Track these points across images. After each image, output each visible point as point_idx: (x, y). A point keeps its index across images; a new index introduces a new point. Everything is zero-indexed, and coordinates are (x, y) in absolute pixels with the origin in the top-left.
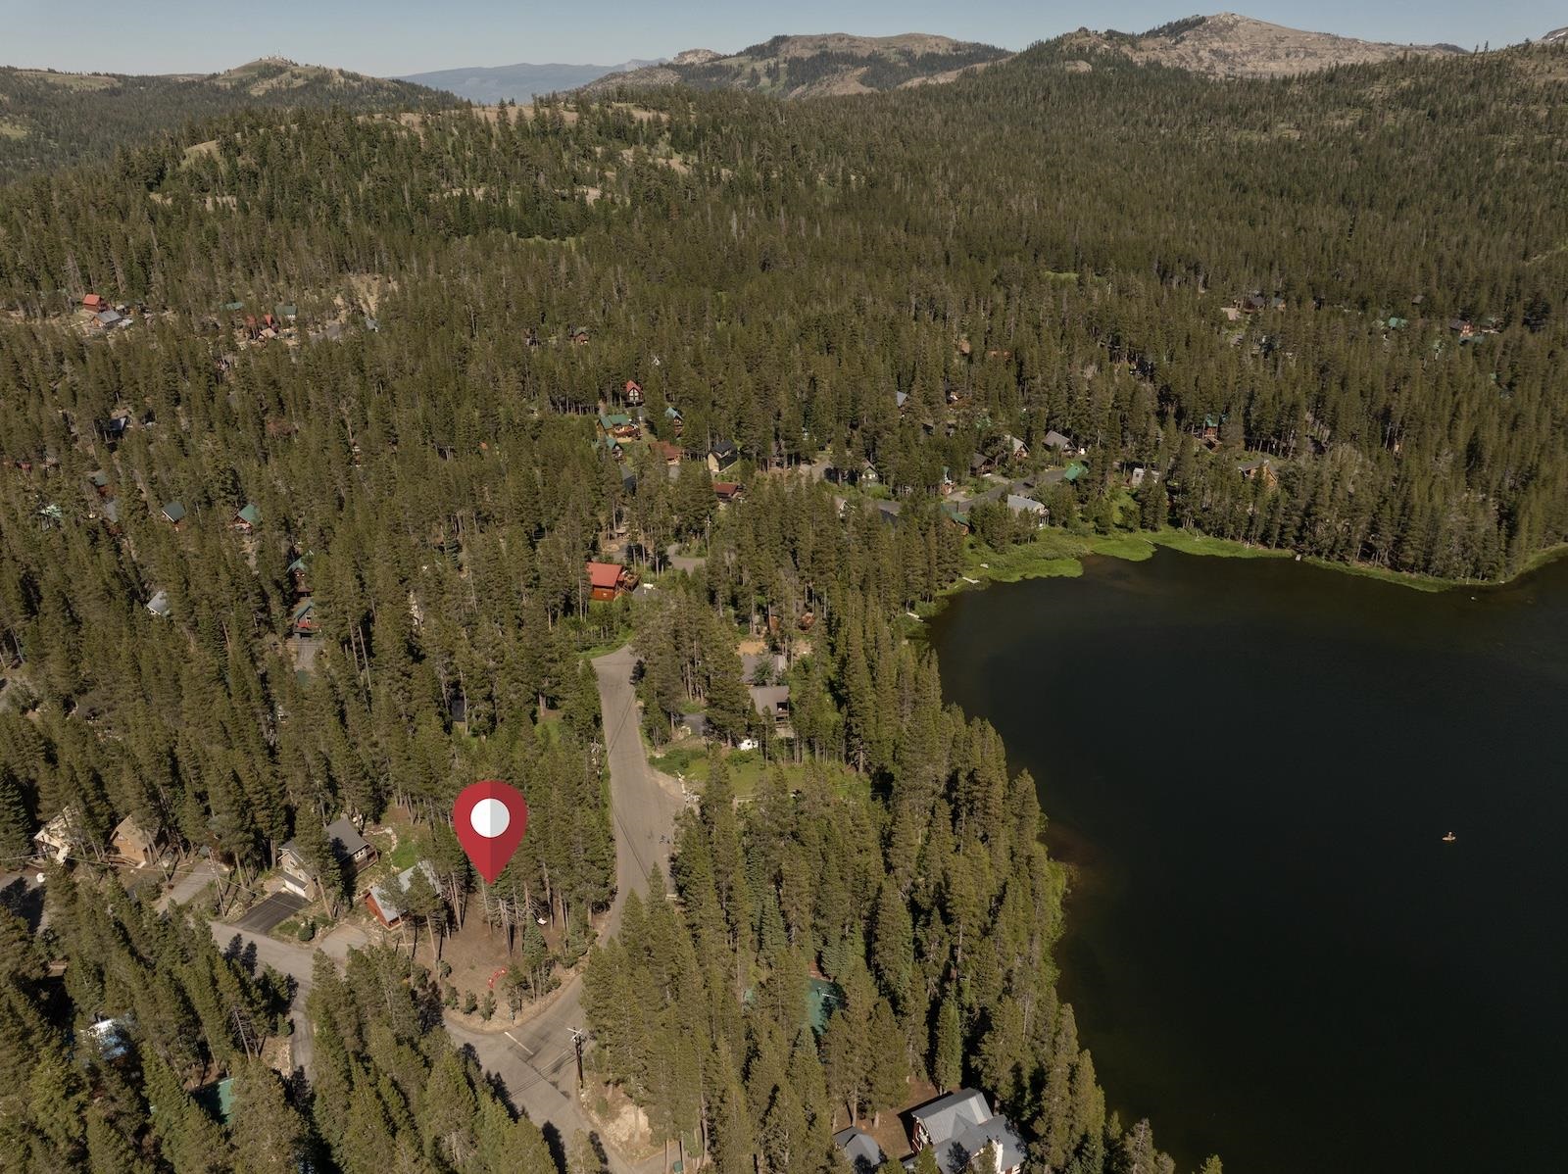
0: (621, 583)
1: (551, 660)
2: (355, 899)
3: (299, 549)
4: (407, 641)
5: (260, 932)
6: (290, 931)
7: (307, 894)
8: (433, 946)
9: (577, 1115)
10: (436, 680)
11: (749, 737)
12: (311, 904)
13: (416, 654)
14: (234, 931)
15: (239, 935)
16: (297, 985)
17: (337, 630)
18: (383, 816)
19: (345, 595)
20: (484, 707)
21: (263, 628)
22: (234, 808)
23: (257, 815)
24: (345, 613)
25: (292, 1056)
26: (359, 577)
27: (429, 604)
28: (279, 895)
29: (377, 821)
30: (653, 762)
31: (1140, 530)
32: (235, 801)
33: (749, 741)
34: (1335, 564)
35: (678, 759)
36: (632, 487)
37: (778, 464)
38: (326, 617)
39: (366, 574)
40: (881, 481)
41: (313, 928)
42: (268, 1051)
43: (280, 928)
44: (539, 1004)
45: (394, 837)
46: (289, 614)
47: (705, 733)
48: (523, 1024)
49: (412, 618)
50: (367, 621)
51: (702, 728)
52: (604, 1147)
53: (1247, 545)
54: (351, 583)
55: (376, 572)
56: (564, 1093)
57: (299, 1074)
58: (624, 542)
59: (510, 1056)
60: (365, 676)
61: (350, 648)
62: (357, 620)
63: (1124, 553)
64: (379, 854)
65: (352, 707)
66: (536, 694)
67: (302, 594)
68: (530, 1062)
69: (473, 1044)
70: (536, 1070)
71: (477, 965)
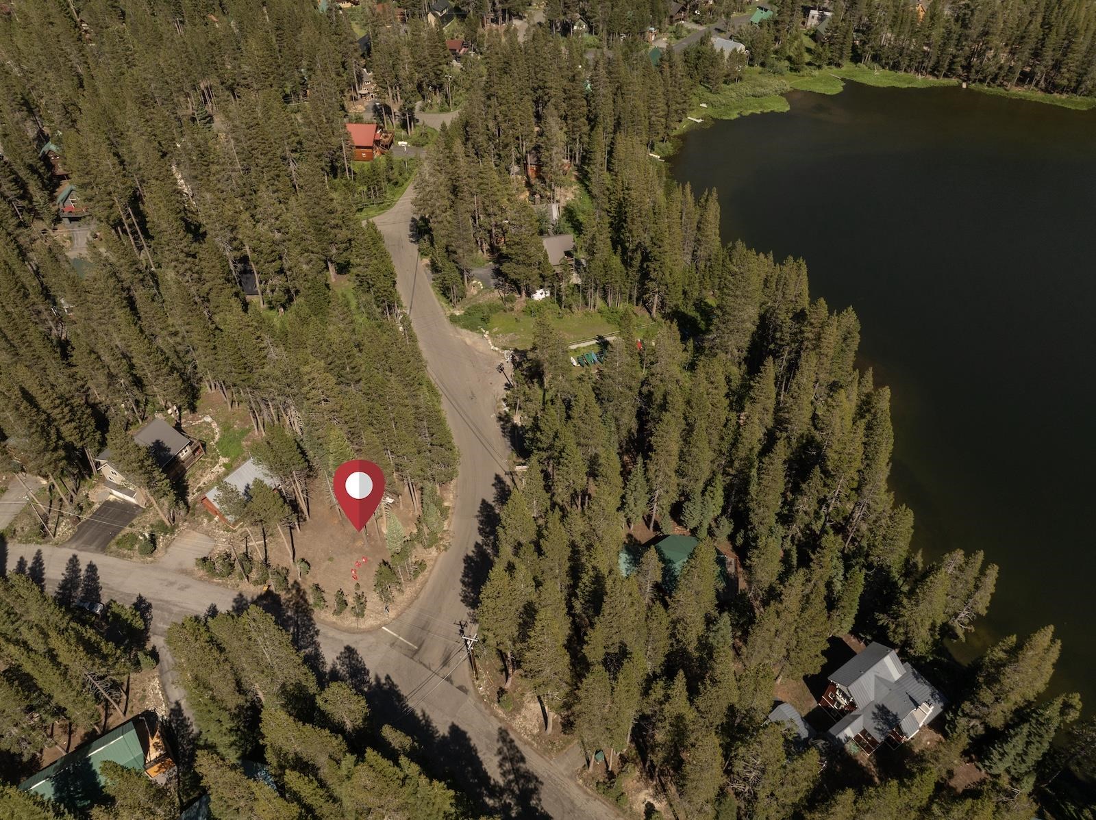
0: (377, 142)
1: (336, 226)
2: (190, 498)
3: (47, 131)
4: (183, 219)
5: (96, 551)
6: (128, 545)
7: (137, 500)
8: (284, 539)
9: (480, 711)
10: (222, 258)
11: (541, 287)
12: (144, 511)
13: (196, 232)
14: (67, 553)
15: (75, 556)
16: (150, 606)
17: (106, 213)
18: (198, 403)
19: (106, 175)
20: (277, 281)
21: (26, 217)
22: (33, 430)
23: (63, 429)
24: (110, 194)
25: (164, 690)
26: (116, 154)
27: (196, 177)
28: (107, 504)
29: (193, 409)
30: (453, 319)
31: (826, 67)
32: (33, 422)
33: (541, 291)
34: (995, 90)
35: (479, 315)
36: (367, 49)
37: (493, 21)
38: (91, 200)
39: (123, 151)
40: (591, 32)
41: (153, 540)
42: (136, 689)
43: (118, 543)
44: (409, 591)
45: (214, 425)
46: (52, 199)
47: (497, 286)
48: (399, 615)
49: (180, 193)
50: (135, 200)
51: (493, 281)
52: (517, 743)
53: (920, 77)
54: (109, 162)
55: (133, 147)
56: (461, 688)
57: (176, 711)
58: (369, 102)
59: (395, 654)
60: (144, 256)
61: (124, 231)
62: (125, 201)
63: (819, 88)
64: (204, 446)
65: (139, 294)
66: (326, 262)
67: (62, 177)
68: (416, 658)
69: (353, 646)
70: (424, 665)
71: (334, 556)
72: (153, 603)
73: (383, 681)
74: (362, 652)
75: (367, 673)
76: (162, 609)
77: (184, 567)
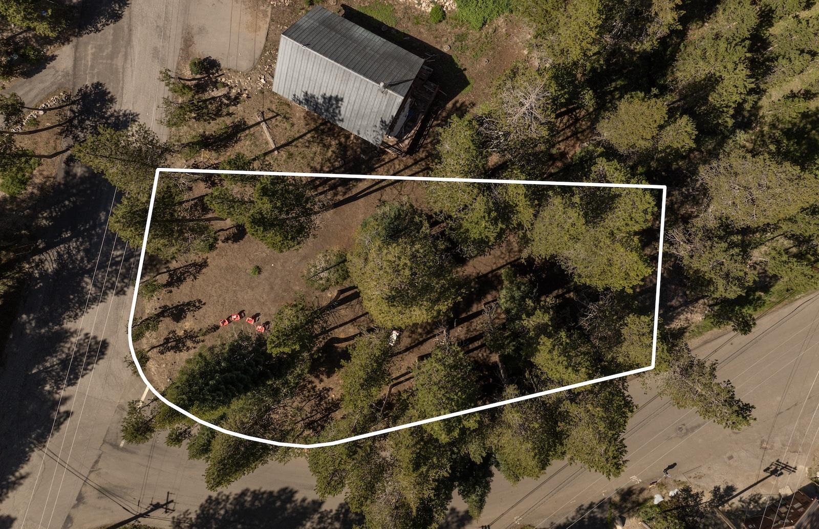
68: (107, 448)
69: (110, 352)
70: (97, 462)
71: (265, 274)
72: (124, 22)
73: (63, 409)
74: (100, 367)
75: (72, 383)
76: (115, 41)
77: (196, 39)
